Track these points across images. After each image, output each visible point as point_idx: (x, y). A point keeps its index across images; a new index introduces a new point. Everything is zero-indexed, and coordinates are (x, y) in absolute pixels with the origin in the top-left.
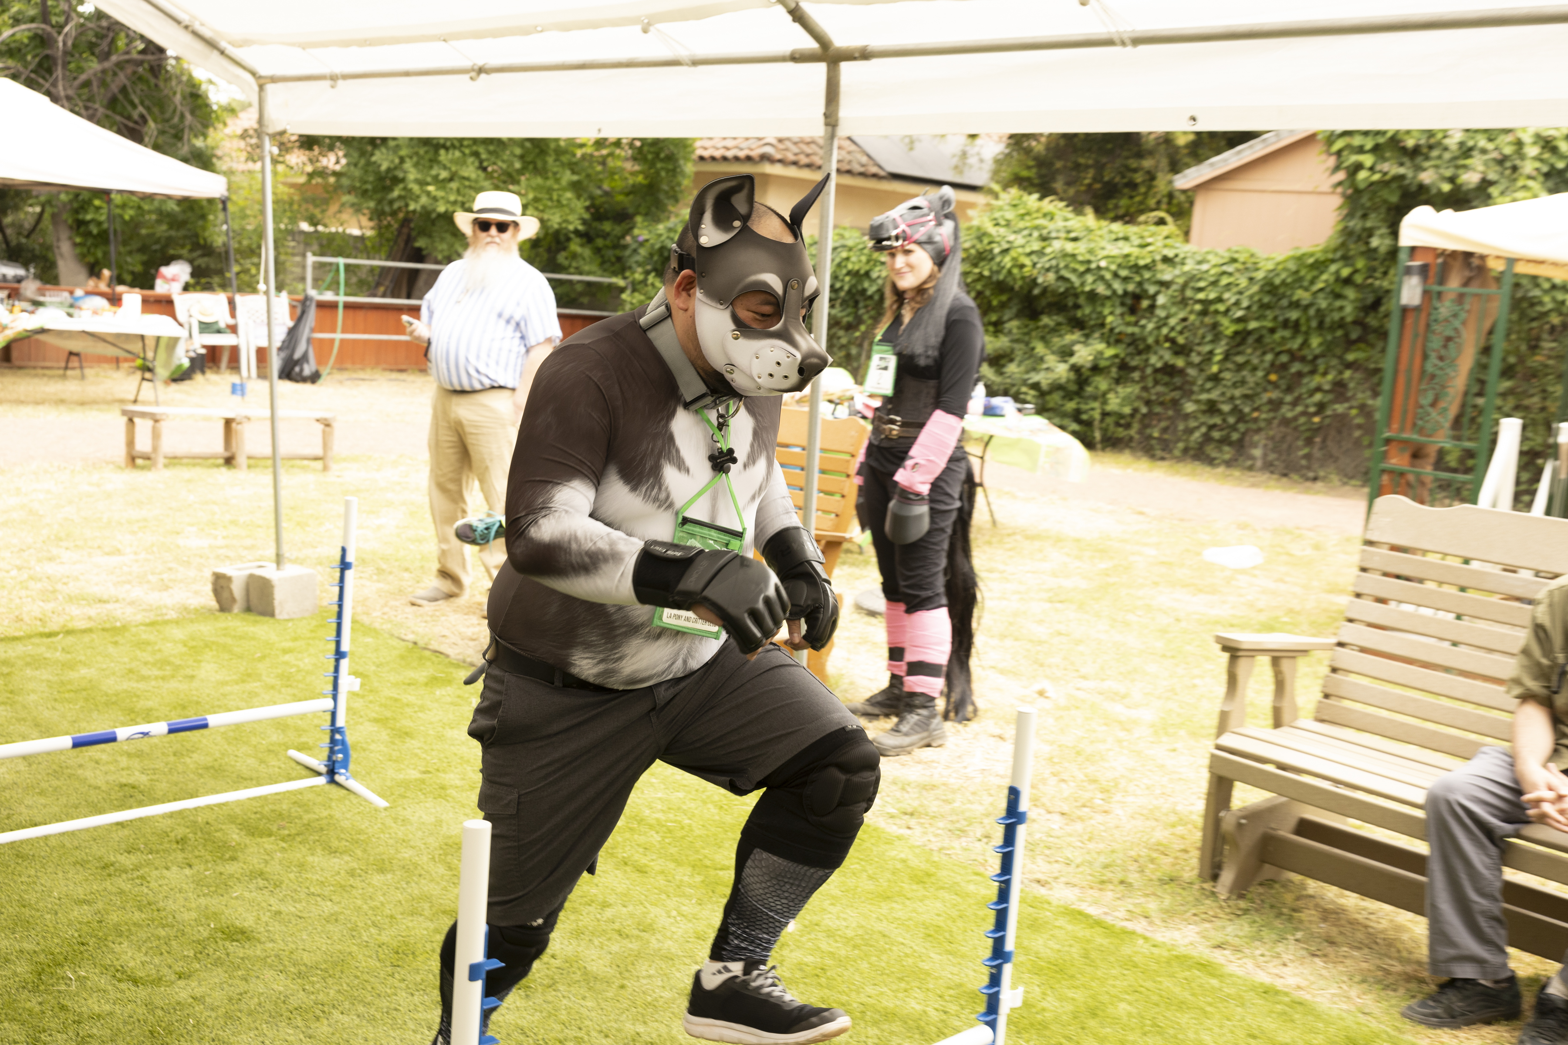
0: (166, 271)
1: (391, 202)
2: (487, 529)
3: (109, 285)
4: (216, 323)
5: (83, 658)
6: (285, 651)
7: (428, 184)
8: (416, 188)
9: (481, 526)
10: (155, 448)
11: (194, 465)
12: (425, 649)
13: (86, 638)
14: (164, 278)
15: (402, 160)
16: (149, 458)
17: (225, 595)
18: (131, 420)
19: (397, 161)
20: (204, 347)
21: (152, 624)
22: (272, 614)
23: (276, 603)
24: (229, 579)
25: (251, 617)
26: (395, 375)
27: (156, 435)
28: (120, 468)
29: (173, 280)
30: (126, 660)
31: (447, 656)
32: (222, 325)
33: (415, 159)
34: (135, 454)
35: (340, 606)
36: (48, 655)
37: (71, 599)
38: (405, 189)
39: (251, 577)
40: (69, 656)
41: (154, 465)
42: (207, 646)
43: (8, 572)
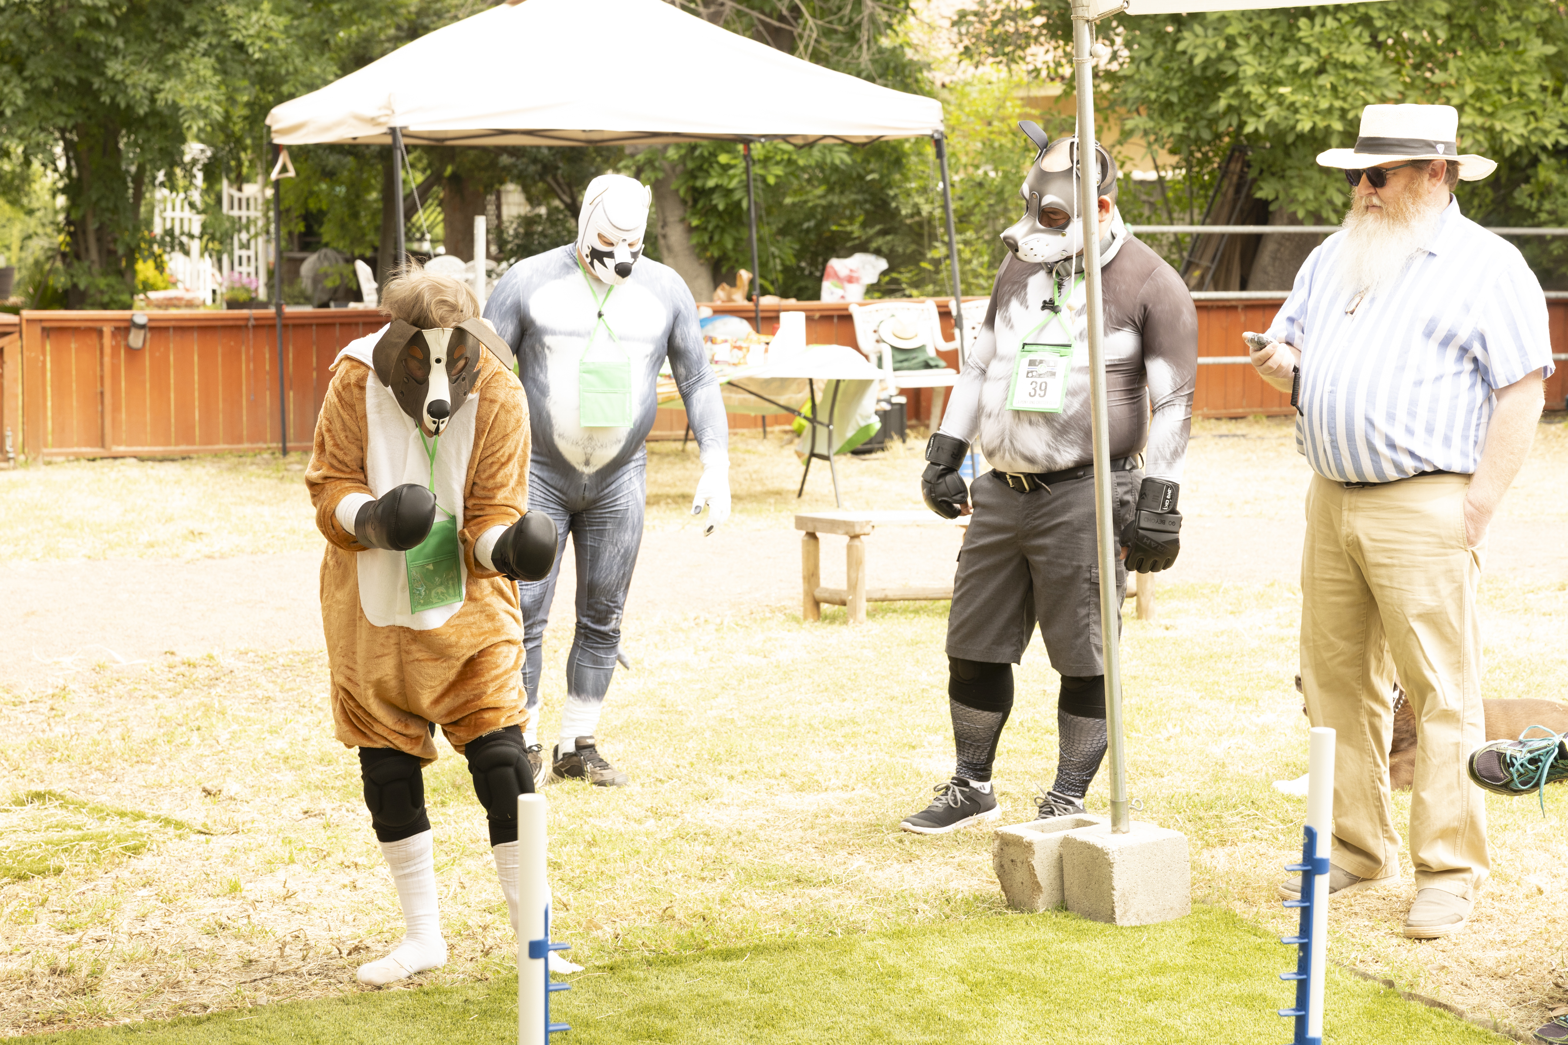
0: (835, 264)
1: (1213, 122)
2: (1533, 761)
3: (749, 298)
4: (922, 349)
5: (790, 1004)
6: (1148, 996)
7: (1280, 83)
8: (1257, 92)
9: (1522, 756)
10: (853, 585)
11: (916, 611)
12: (1411, 996)
13: (790, 962)
14: (836, 276)
15: (1231, 43)
16: (844, 603)
17: (1019, 875)
18: (812, 536)
19: (1222, 45)
20: (902, 392)
21: (899, 934)
22: (1110, 918)
23: (1117, 895)
24: (1028, 847)
25: (1071, 923)
26: (1226, 427)
27: (854, 562)
28: (796, 619)
29: (850, 280)
30: (864, 1008)
31: (1461, 1015)
32: (931, 353)
33: (1254, 39)
34: (818, 594)
35: (1305, 949)
36: (729, 996)
37: (749, 877)
38: (1238, 94)
39: (1067, 842)
40: (765, 998)
41: (853, 613)
42: (1001, 982)
43: (639, 822)
